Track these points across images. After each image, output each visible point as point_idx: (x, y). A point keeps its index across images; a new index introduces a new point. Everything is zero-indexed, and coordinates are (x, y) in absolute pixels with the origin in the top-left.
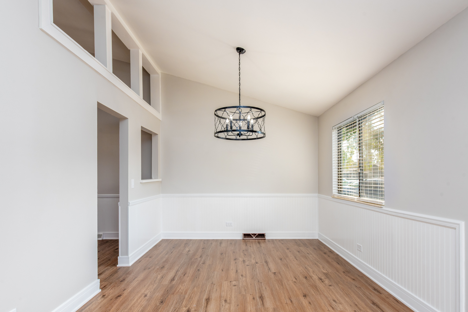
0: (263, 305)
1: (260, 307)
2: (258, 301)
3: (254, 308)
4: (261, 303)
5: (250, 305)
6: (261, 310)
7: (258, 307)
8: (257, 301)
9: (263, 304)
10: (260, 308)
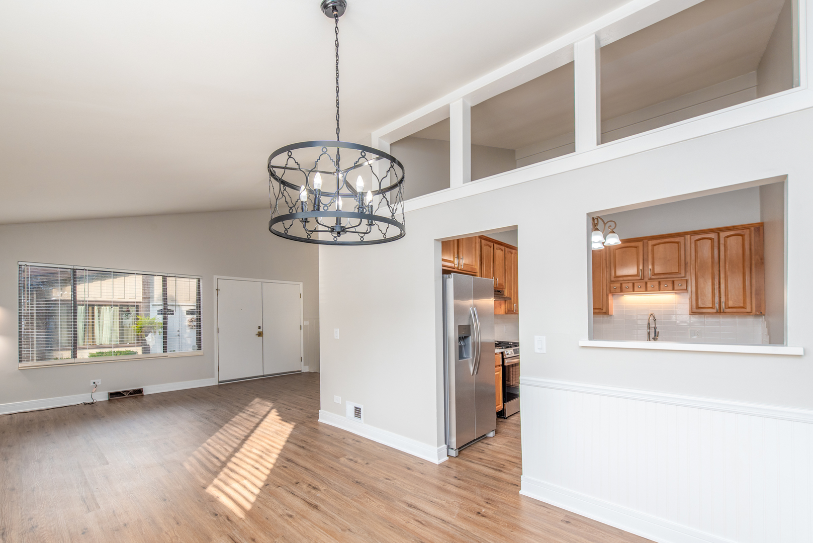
0: (230, 537)
1: (234, 532)
2: (243, 539)
3: (241, 527)
4: (236, 538)
5: (250, 527)
6: (230, 529)
7: (236, 530)
8: (245, 538)
9: (232, 539)
10: (232, 530)
